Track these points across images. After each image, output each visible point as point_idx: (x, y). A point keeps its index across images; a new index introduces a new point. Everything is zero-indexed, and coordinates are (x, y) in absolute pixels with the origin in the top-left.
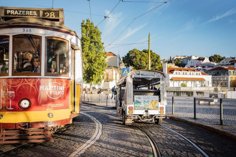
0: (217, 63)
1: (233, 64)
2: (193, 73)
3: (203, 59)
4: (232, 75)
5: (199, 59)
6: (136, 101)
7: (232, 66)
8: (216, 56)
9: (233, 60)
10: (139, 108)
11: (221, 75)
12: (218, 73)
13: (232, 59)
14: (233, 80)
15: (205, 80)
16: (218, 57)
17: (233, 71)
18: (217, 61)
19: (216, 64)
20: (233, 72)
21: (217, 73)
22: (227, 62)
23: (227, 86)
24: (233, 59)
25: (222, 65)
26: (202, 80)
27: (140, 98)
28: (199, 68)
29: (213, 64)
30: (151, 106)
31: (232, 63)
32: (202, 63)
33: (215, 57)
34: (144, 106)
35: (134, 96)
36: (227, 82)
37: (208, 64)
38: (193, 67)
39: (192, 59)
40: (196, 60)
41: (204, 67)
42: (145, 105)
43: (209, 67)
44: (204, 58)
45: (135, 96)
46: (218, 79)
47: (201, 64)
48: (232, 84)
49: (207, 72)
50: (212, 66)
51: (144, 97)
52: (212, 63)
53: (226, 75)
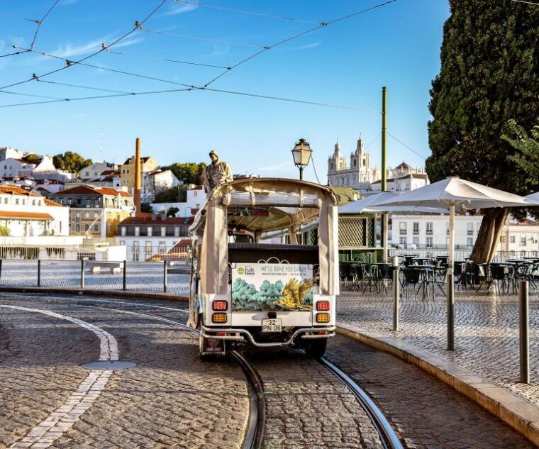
0: (73, 172)
1: (110, 180)
2: (24, 200)
3: (37, 161)
4: (110, 207)
5: (26, 159)
6: (239, 281)
7: (107, 185)
8: (69, 155)
9: (109, 169)
10: (247, 306)
11: (85, 207)
12: (79, 201)
13: (108, 166)
14: (113, 219)
15: (53, 219)
16: (75, 158)
17: (113, 197)
18: (72, 169)
19: (69, 176)
20: (113, 200)
21: (77, 202)
22: (96, 174)
23: (100, 234)
24: (111, 167)
25: (85, 180)
26: (45, 219)
27: (251, 272)
28: (29, 183)
29: (64, 177)
30: (289, 296)
31: (107, 177)
32: (34, 171)
33: (68, 158)
34: (263, 299)
35: (229, 266)
36: (100, 224)
37: (51, 175)
38: (10, 179)
39: (7, 157)
40: (19, 160)
41: (40, 182)
42: (267, 297)
43: (53, 182)
44: (41, 159)
45: (233, 265)
46: (78, 215)
47: (32, 174)
48: (109, 229)
49: (51, 198)
50: (61, 181)
51: (263, 269)
52: (60, 172)
53: (97, 206)
